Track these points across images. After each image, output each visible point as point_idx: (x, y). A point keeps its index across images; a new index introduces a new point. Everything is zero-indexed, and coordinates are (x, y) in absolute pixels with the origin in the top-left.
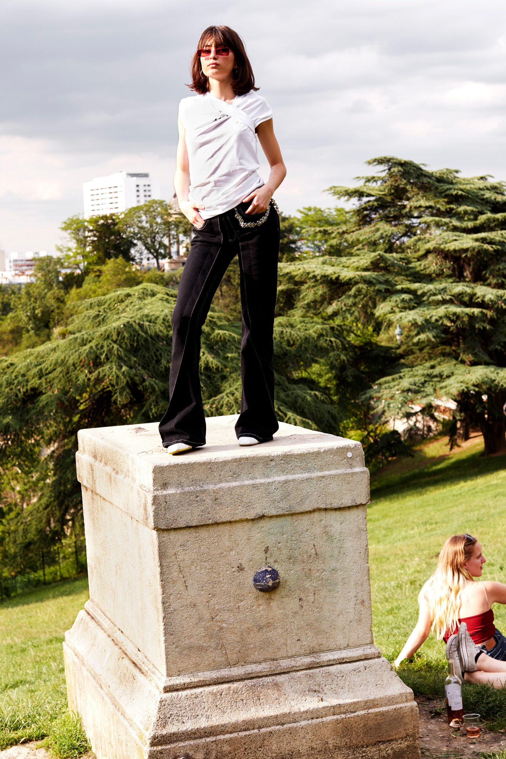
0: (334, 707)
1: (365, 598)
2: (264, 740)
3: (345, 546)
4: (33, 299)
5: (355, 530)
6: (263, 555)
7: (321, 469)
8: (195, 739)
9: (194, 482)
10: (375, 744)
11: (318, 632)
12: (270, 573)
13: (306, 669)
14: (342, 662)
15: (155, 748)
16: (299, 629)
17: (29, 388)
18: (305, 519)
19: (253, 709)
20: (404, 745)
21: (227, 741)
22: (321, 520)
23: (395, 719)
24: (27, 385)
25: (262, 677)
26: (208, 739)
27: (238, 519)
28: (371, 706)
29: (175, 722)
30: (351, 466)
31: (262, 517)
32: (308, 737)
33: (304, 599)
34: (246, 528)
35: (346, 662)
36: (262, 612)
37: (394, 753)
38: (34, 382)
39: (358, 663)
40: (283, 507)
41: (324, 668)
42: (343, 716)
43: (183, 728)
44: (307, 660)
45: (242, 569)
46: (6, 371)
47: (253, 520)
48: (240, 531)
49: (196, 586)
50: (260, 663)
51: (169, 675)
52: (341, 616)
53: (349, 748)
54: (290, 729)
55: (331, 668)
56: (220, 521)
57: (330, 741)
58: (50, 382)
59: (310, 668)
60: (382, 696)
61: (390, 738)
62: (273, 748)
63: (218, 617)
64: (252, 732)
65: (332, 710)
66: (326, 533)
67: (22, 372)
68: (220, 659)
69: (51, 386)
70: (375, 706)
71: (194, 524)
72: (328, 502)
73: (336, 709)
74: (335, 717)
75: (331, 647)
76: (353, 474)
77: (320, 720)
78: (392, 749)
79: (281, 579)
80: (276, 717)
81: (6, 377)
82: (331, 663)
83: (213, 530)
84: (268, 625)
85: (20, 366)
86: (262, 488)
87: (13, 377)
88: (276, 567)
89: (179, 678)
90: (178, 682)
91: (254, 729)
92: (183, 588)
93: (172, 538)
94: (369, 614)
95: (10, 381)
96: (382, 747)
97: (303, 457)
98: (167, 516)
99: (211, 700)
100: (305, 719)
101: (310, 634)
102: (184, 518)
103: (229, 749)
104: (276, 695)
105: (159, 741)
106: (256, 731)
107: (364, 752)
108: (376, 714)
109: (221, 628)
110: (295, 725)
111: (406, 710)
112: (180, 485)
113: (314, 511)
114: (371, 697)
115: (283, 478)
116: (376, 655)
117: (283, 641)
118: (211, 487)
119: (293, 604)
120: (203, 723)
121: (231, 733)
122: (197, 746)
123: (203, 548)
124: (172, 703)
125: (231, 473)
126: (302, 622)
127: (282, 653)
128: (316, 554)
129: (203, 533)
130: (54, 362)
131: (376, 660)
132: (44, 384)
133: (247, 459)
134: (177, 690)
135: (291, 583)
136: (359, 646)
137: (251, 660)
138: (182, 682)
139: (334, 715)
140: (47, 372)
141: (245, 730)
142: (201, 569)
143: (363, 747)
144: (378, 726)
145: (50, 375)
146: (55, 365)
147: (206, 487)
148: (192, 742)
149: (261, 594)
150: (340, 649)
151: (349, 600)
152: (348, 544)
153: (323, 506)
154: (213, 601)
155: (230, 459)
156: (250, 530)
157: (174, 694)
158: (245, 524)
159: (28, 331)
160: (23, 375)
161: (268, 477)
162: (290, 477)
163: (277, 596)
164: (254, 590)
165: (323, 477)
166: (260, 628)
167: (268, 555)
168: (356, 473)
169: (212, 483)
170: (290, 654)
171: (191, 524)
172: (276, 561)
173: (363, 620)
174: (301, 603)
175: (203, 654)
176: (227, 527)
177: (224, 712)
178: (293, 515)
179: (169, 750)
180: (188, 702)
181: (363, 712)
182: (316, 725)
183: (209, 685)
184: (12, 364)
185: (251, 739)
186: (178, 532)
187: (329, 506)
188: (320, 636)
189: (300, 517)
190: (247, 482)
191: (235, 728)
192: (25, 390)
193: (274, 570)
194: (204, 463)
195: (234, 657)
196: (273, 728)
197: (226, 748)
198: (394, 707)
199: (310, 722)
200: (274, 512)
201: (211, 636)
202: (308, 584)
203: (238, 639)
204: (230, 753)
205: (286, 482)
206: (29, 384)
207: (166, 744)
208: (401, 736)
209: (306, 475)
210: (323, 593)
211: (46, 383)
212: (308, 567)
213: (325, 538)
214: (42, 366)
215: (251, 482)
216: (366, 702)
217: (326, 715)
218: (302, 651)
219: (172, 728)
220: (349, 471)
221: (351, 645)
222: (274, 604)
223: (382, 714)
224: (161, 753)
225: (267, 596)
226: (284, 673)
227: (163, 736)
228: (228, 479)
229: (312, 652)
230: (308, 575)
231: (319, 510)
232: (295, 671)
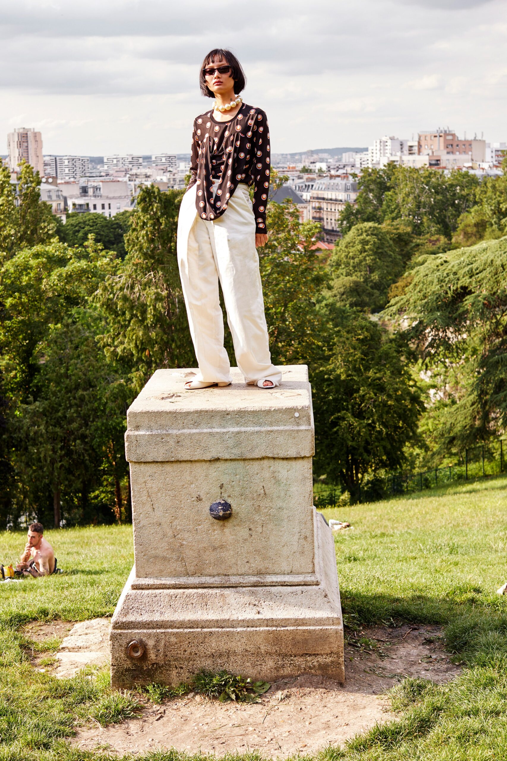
0: (267, 620)
1: (308, 534)
2: (205, 638)
3: (291, 489)
4: (498, 193)
5: (300, 477)
6: (219, 490)
7: (271, 424)
8: (149, 628)
9: (162, 427)
10: (302, 655)
11: (265, 558)
12: (222, 505)
13: (252, 586)
14: (284, 584)
15: (116, 631)
16: (248, 553)
17: (459, 286)
18: (256, 464)
19: (200, 612)
20: (329, 660)
21: (175, 634)
22: (270, 467)
23: (321, 638)
24: (457, 283)
25: (214, 587)
26: (158, 631)
27: (196, 459)
28: (300, 623)
29: (135, 613)
30: (298, 424)
31: (218, 460)
32: (242, 641)
33: (253, 529)
34: (204, 467)
35: (287, 585)
36: (216, 536)
37: (320, 665)
38: (465, 281)
39: (297, 587)
40: (235, 453)
41: (267, 588)
42: (274, 628)
43: (140, 619)
44: (254, 579)
45: (200, 500)
46: (440, 267)
47: (210, 461)
48: (200, 470)
49: (161, 509)
50: (214, 576)
51: (138, 576)
52: (286, 547)
53: (279, 655)
54: (227, 632)
55: (272, 588)
56: (182, 459)
57: (262, 647)
58: (479, 282)
59: (255, 586)
60: (310, 617)
61: (316, 653)
62: (213, 645)
63: (179, 536)
64: (195, 630)
65: (266, 622)
66: (274, 477)
67: (454, 270)
68: (180, 569)
69: (480, 286)
70: (303, 624)
71: (160, 460)
72: (275, 452)
73: (269, 622)
74: (267, 628)
75: (276, 571)
76: (298, 431)
77: (254, 629)
78: (318, 661)
79: (233, 511)
80: (217, 621)
81: (438, 274)
82: (274, 584)
83: (176, 466)
84: (222, 547)
85: (452, 264)
86: (218, 436)
87: (445, 275)
88: (229, 501)
89: (147, 579)
90: (143, 583)
91: (197, 628)
92: (151, 510)
93: (142, 469)
94: (311, 548)
95: (441, 278)
96: (308, 658)
97: (255, 413)
98: (138, 452)
99: (167, 600)
100: (241, 626)
101: (257, 558)
102: (151, 454)
103: (176, 640)
104: (221, 604)
105: (120, 626)
106: (199, 630)
107: (292, 660)
108: (304, 631)
109: (182, 545)
110: (231, 629)
111: (331, 632)
112: (150, 428)
113: (263, 458)
114: (302, 617)
115: (236, 429)
116: (315, 583)
117: (233, 561)
118: (175, 432)
119: (243, 532)
120: (157, 617)
121: (178, 628)
122: (150, 634)
123: (167, 479)
124: (135, 599)
125: (192, 422)
126: (251, 548)
127: (233, 571)
128: (265, 494)
129: (168, 468)
130: (483, 262)
131: (314, 587)
132: (474, 283)
133: (207, 411)
134: (142, 589)
135: (242, 515)
136: (301, 574)
137: (206, 573)
138: (147, 583)
139: (267, 626)
140: (477, 271)
141: (190, 628)
142: (166, 496)
143: (291, 656)
144: (305, 641)
145: (479, 275)
146: (485, 264)
147: (170, 432)
148: (145, 631)
149: (216, 521)
150: (284, 574)
151: (294, 535)
152: (293, 489)
153: (270, 455)
154: (176, 522)
155: (192, 410)
156: (208, 469)
157: (139, 592)
158: (204, 463)
159: (492, 225)
160: (455, 273)
161: (224, 427)
162: (243, 429)
163: (229, 524)
164: (211, 518)
165: (272, 431)
166: (215, 549)
167: (223, 491)
168: (302, 431)
169: (176, 429)
170: (240, 572)
171: (157, 460)
172: (229, 496)
173: (306, 553)
174: (250, 532)
175: (166, 563)
176: (189, 465)
177: (175, 611)
178: (244, 460)
179: (127, 634)
180: (149, 599)
181: (292, 628)
182: (250, 632)
183: (169, 588)
184: (446, 262)
185: (195, 636)
186: (148, 465)
187: (276, 456)
188: (267, 561)
189: (251, 462)
190: (205, 431)
191: (182, 625)
192: (455, 288)
193: (226, 503)
194: (170, 412)
195: (191, 569)
196: (213, 629)
197: (173, 639)
198: (321, 628)
199: (245, 629)
200: (227, 457)
201: (173, 550)
202: (257, 517)
203: (196, 555)
204: (176, 644)
205: (238, 433)
206: (460, 282)
207: (125, 629)
208: (326, 652)
209: (257, 429)
210: (270, 526)
211: (476, 282)
212: (257, 503)
213: (273, 481)
214: (473, 265)
215: (209, 430)
216: (296, 620)
217: (260, 626)
218: (251, 571)
219: (131, 618)
220: (296, 428)
221: (294, 571)
222: (227, 530)
223: (309, 632)
224: (120, 635)
225: (221, 523)
226: (232, 587)
227: (123, 623)
228: (190, 426)
229: (259, 573)
230: (258, 510)
231: (268, 458)
232: (242, 586)
